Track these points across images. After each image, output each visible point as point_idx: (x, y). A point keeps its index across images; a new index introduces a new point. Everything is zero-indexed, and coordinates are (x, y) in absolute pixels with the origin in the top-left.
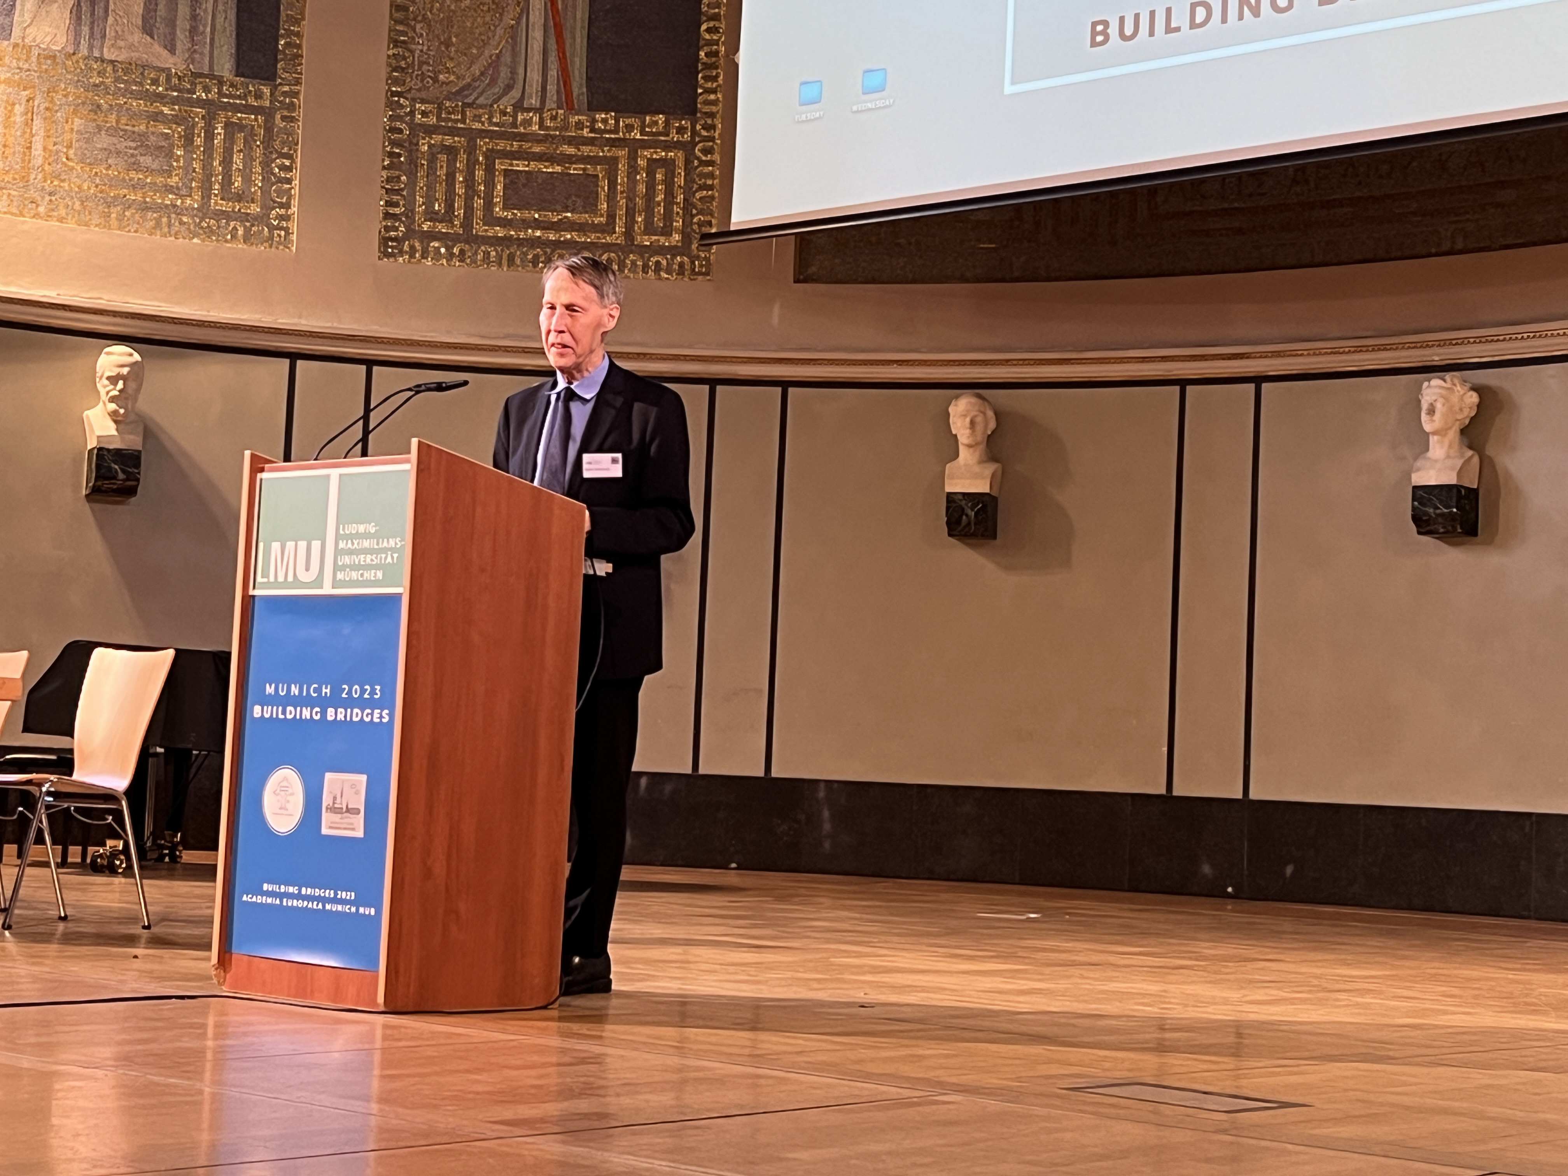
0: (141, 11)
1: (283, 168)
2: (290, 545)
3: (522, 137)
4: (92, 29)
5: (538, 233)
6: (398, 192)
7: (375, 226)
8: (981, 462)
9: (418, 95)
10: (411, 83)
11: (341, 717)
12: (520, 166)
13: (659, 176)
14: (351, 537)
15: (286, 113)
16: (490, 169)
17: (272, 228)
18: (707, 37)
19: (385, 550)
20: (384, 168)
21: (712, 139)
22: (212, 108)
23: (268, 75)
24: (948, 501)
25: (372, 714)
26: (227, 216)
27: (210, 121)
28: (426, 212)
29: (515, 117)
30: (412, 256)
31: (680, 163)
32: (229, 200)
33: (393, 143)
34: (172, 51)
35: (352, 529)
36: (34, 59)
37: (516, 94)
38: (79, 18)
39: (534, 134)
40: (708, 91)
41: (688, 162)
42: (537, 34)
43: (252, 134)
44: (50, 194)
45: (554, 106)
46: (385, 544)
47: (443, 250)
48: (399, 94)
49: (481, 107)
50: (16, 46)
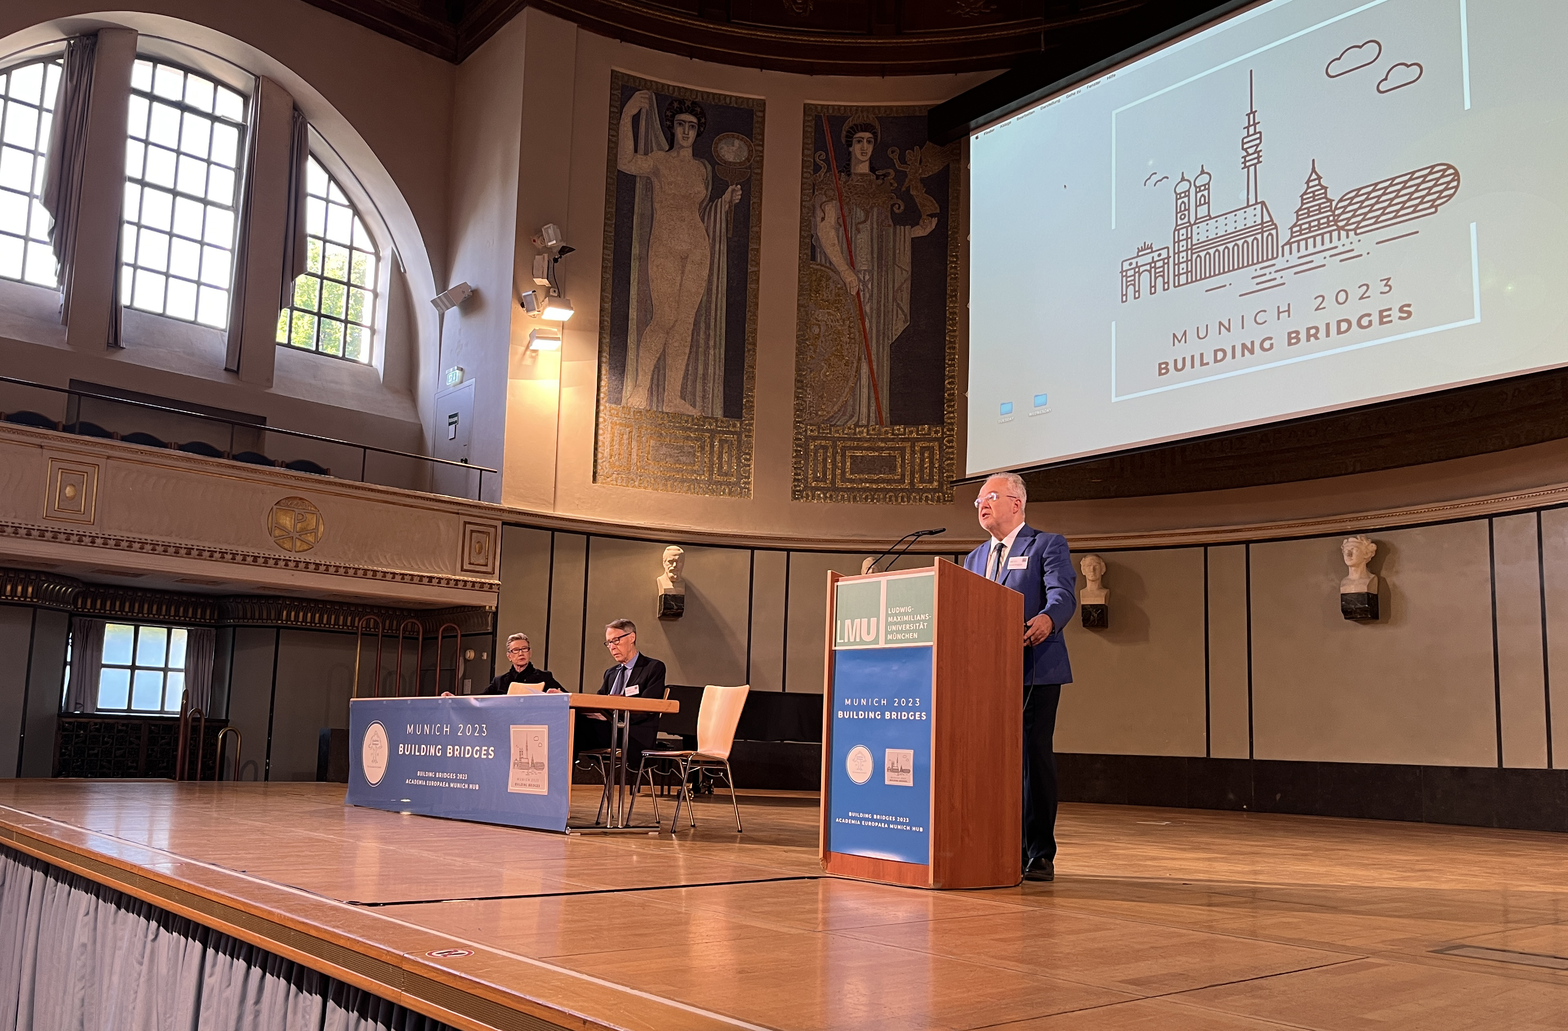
0: (680, 389)
1: (746, 459)
2: (857, 621)
3: (859, 440)
4: (658, 398)
5: (868, 485)
6: (800, 468)
7: (790, 485)
8: (1099, 588)
9: (809, 422)
10: (805, 416)
11: (894, 717)
12: (858, 454)
13: (926, 455)
14: (896, 615)
15: (747, 434)
16: (843, 456)
17: (742, 488)
18: (949, 386)
19: (919, 621)
20: (793, 457)
21: (953, 435)
22: (713, 433)
23: (739, 416)
24: (1082, 609)
25: (915, 715)
26: (720, 483)
27: (712, 439)
28: (813, 477)
29: (855, 430)
30: (807, 498)
31: (937, 448)
32: (722, 475)
33: (797, 445)
34: (694, 407)
35: (897, 610)
36: (632, 413)
37: (855, 419)
38: (652, 393)
39: (864, 437)
40: (949, 412)
41: (940, 447)
42: (865, 391)
43: (732, 444)
44: (640, 476)
45: (874, 423)
46: (919, 617)
47: (822, 495)
48: (798, 422)
49: (838, 426)
50: (623, 407)
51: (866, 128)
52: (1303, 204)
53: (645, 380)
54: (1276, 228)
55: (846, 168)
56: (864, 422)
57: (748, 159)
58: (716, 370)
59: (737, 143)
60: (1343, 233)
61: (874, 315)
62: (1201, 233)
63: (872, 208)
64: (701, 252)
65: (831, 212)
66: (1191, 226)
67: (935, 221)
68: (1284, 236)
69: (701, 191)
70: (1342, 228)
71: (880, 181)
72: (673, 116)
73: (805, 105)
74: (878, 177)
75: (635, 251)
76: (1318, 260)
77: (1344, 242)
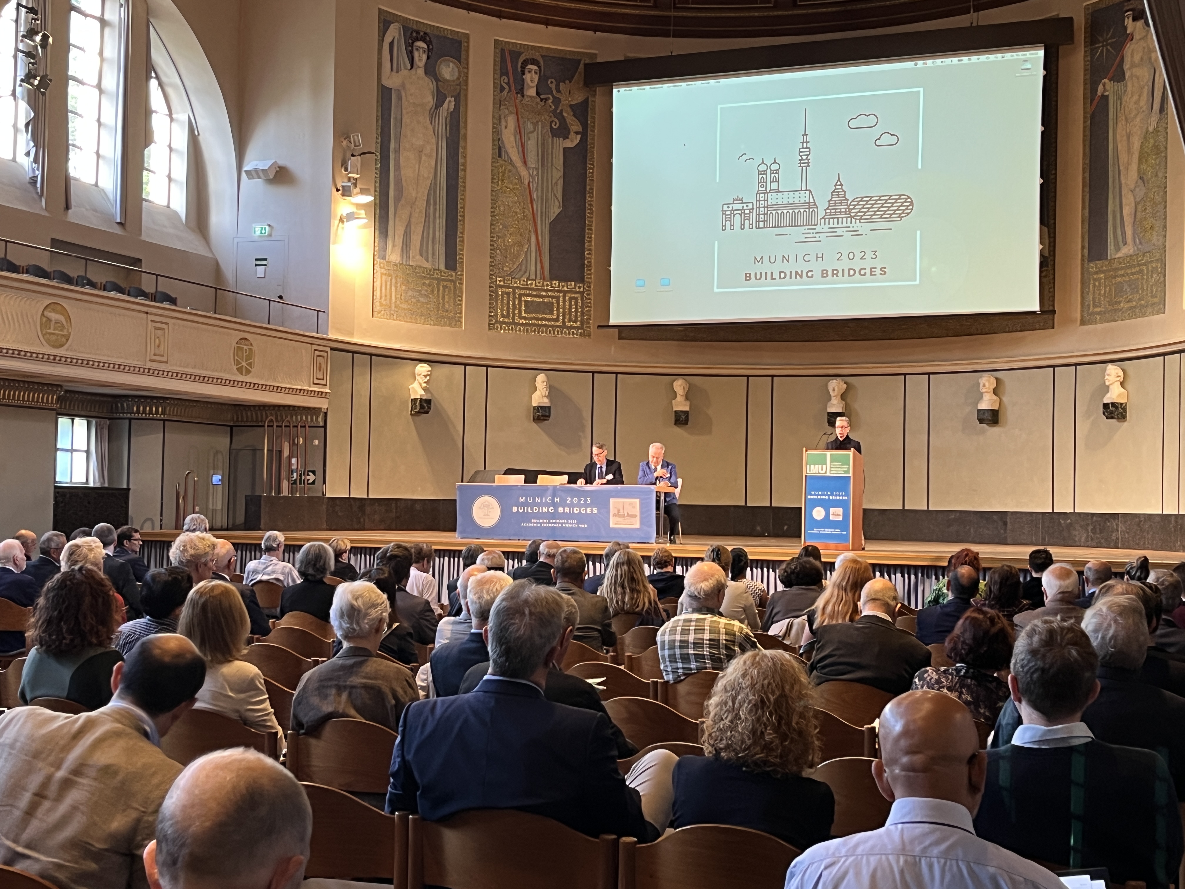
3: (530, 289)
4: (406, 255)
5: (535, 322)
6: (492, 308)
7: (487, 320)
8: (684, 400)
9: (498, 274)
10: (496, 271)
12: (529, 299)
13: (573, 303)
15: (460, 282)
16: (520, 301)
17: (457, 321)
18: (587, 256)
20: (488, 299)
21: (590, 291)
22: (439, 281)
23: (454, 269)
26: (444, 317)
27: (438, 285)
28: (501, 315)
31: (580, 298)
32: (443, 312)
33: (492, 292)
34: (427, 261)
37: (527, 274)
38: (403, 251)
39: (533, 288)
40: (587, 274)
42: (533, 254)
43: (450, 289)
44: (397, 312)
45: (539, 278)
47: (506, 328)
48: (492, 275)
49: (516, 278)
51: (534, 62)
52: (832, 198)
53: (399, 241)
54: (817, 207)
55: (521, 91)
56: (533, 277)
57: (458, 78)
58: (441, 235)
59: (451, 65)
60: (853, 220)
61: (539, 202)
62: (773, 199)
63: (537, 122)
64: (431, 148)
65: (511, 121)
66: (768, 193)
67: (579, 137)
68: (821, 214)
69: (430, 100)
70: (852, 217)
71: (543, 103)
72: (413, 43)
73: (495, 40)
74: (542, 100)
75: (392, 145)
76: (839, 232)
77: (855, 225)
